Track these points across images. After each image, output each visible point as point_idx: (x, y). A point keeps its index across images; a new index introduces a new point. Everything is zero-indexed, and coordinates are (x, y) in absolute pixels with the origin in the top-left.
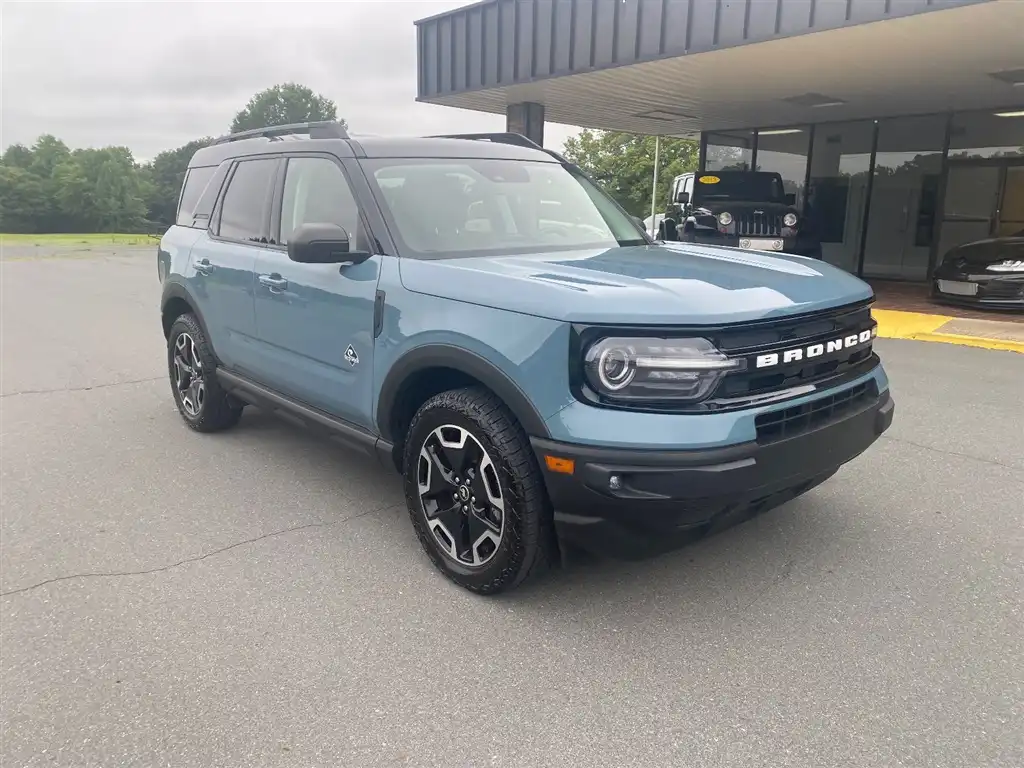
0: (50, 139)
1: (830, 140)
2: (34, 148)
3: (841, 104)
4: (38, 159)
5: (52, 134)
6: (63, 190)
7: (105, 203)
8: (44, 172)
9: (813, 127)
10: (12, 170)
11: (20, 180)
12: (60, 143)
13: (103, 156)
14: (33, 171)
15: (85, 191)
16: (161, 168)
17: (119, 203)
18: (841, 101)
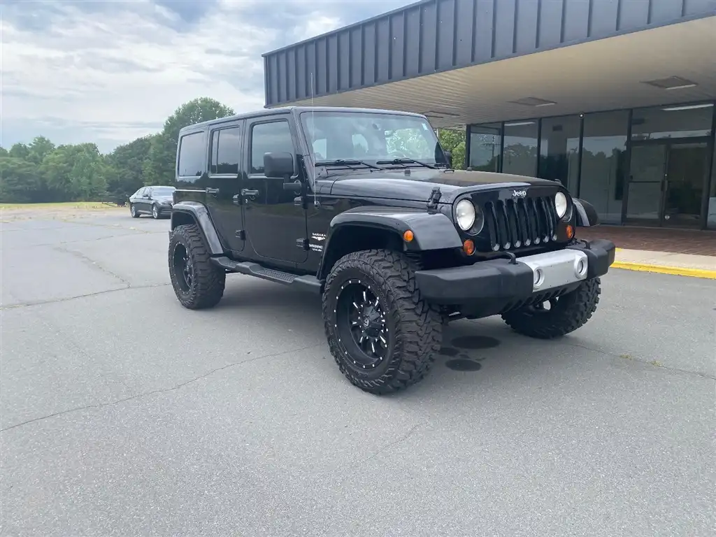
0: (42, 139)
1: (555, 129)
2: (30, 145)
3: (553, 104)
4: (33, 152)
5: (44, 136)
6: (49, 172)
7: (79, 181)
8: (36, 161)
9: (540, 120)
10: (15, 160)
11: (20, 166)
12: (48, 141)
13: (78, 149)
14: (29, 160)
15: (65, 172)
16: (118, 156)
17: (88, 181)
18: (553, 102)
